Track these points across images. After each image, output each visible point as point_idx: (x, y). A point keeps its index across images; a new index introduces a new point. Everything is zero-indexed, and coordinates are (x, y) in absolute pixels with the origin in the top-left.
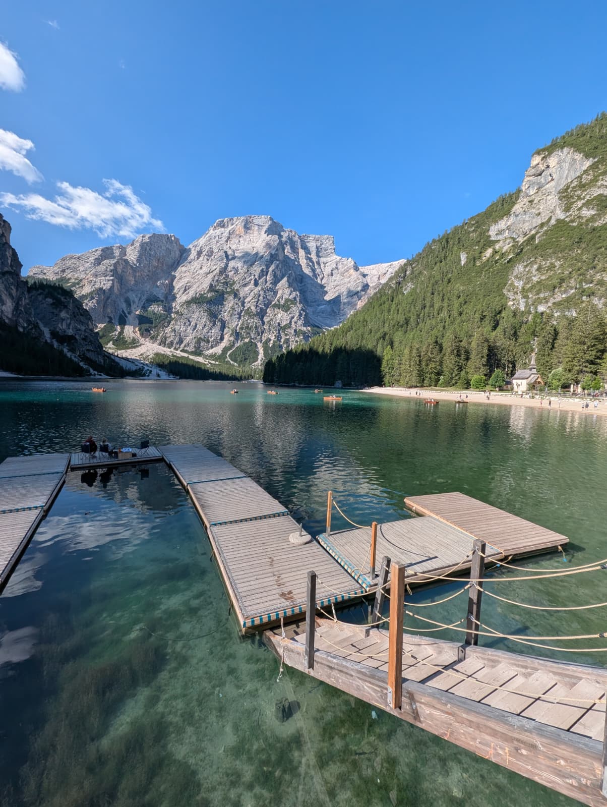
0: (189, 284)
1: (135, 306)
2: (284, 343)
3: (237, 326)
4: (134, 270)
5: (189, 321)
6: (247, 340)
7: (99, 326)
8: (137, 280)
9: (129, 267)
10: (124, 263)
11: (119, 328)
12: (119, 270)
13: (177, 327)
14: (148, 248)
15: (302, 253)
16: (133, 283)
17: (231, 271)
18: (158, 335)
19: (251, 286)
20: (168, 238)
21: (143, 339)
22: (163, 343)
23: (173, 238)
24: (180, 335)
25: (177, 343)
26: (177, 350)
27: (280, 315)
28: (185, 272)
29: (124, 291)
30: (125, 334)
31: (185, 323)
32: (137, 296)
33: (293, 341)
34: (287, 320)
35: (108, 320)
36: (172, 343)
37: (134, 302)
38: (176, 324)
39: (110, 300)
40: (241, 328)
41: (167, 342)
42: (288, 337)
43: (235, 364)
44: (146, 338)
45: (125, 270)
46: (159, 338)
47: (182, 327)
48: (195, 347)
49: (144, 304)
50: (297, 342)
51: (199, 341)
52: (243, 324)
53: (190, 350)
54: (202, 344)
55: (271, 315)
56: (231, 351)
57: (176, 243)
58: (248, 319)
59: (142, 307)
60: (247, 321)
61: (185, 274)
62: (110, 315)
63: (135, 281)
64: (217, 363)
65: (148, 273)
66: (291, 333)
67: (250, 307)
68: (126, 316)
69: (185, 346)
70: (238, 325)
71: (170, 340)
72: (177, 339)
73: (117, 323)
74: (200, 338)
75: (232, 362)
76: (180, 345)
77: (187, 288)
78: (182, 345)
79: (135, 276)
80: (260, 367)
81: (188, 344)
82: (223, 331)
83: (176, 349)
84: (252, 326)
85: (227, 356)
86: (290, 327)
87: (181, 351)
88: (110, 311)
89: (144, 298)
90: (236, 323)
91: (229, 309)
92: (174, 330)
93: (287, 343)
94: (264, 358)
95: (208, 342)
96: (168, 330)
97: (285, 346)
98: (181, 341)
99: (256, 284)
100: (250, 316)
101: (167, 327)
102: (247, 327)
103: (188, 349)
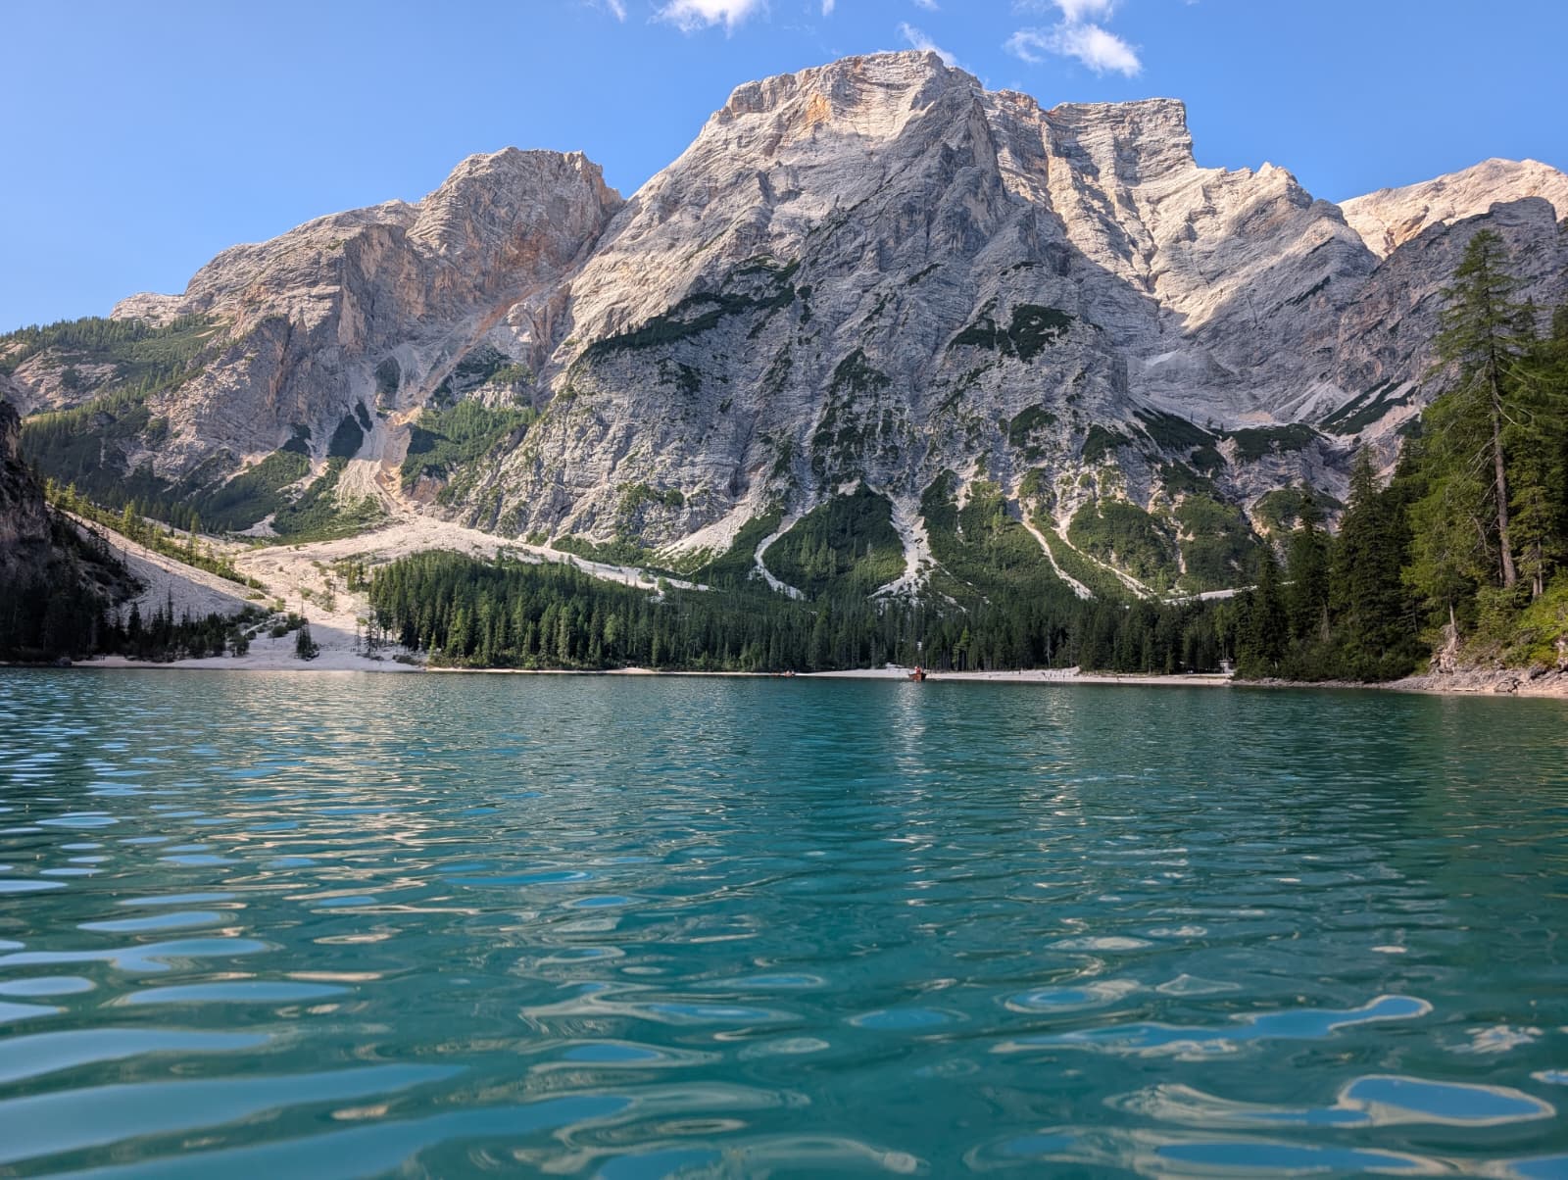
0: (623, 305)
1: (413, 389)
2: (1024, 494)
3: (802, 432)
4: (425, 267)
5: (600, 421)
6: (848, 489)
7: (246, 458)
8: (436, 301)
9: (408, 257)
10: (388, 242)
11: (320, 469)
12: (370, 264)
13: (548, 450)
14: (486, 198)
15: (1059, 169)
16: (419, 311)
17: (781, 235)
18: (471, 484)
19: (865, 271)
20: (561, 164)
21: (411, 504)
22: (485, 516)
23: (578, 165)
24: (560, 481)
25: (544, 515)
26: (542, 541)
27: (995, 374)
28: (613, 268)
29: (380, 339)
30: (340, 489)
31: (583, 431)
32: (428, 355)
33: (1068, 481)
34: (1030, 391)
35: (286, 435)
36: (521, 512)
37: (411, 377)
38: (546, 435)
39: (307, 364)
40: (821, 440)
41: (504, 511)
42: (1043, 464)
43: (793, 592)
44: (423, 499)
45: (391, 266)
46: (472, 495)
47: (571, 444)
48: (619, 526)
49: (446, 381)
50: (1088, 483)
51: (639, 499)
52: (827, 423)
53: (595, 542)
54: (652, 514)
55: (954, 378)
56: (774, 538)
57: (590, 181)
58: (852, 400)
59: (437, 393)
60: (847, 405)
61: (614, 275)
62: (304, 420)
63: (429, 306)
64: (703, 588)
65: (480, 280)
66: (1057, 445)
67: (859, 352)
68: (369, 425)
69: (575, 528)
70: (808, 425)
71: (514, 502)
72: (546, 494)
73: (325, 449)
74: (645, 488)
75: (776, 584)
76: (557, 523)
77: (615, 318)
78: (567, 522)
79: (429, 290)
80: (914, 602)
81: (592, 516)
82: (743, 457)
83: (537, 539)
84: (870, 431)
85: (758, 556)
86: (1049, 419)
87: (556, 546)
88: (304, 407)
89: (450, 364)
90: (800, 420)
91: (770, 366)
92: (535, 462)
93: (1040, 489)
94: (933, 562)
95: (676, 501)
96: (515, 460)
97: (1032, 504)
98: (561, 507)
99: (883, 263)
100: (861, 385)
101: (508, 451)
102: (848, 434)
103: (588, 536)
